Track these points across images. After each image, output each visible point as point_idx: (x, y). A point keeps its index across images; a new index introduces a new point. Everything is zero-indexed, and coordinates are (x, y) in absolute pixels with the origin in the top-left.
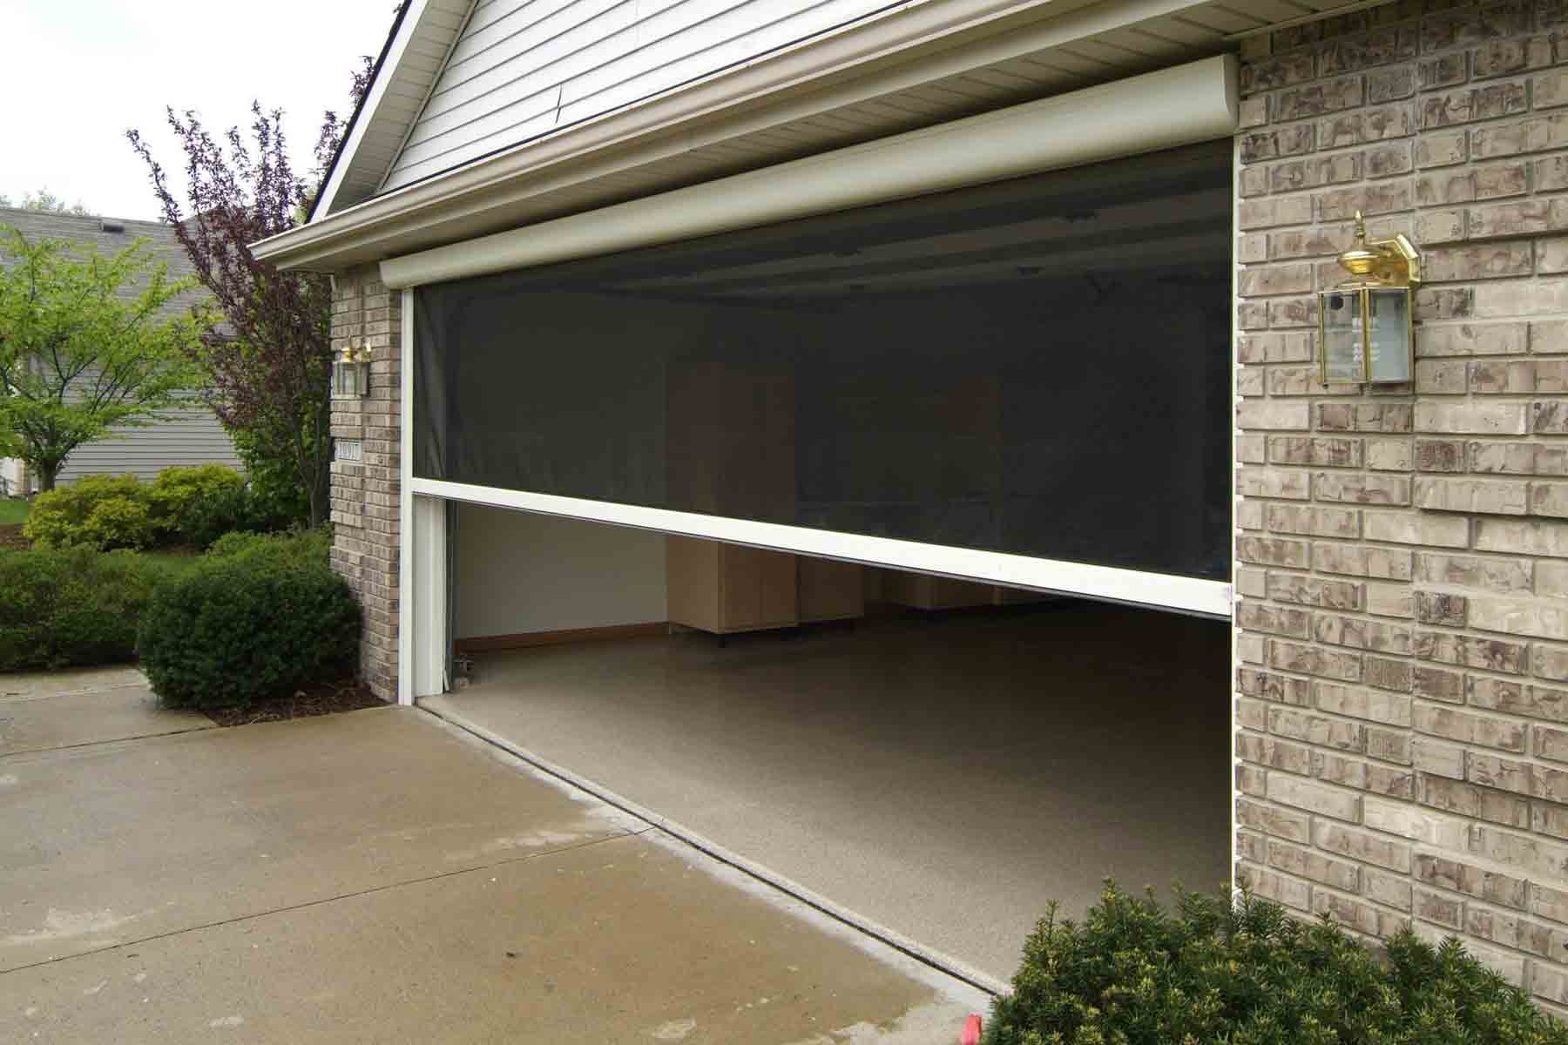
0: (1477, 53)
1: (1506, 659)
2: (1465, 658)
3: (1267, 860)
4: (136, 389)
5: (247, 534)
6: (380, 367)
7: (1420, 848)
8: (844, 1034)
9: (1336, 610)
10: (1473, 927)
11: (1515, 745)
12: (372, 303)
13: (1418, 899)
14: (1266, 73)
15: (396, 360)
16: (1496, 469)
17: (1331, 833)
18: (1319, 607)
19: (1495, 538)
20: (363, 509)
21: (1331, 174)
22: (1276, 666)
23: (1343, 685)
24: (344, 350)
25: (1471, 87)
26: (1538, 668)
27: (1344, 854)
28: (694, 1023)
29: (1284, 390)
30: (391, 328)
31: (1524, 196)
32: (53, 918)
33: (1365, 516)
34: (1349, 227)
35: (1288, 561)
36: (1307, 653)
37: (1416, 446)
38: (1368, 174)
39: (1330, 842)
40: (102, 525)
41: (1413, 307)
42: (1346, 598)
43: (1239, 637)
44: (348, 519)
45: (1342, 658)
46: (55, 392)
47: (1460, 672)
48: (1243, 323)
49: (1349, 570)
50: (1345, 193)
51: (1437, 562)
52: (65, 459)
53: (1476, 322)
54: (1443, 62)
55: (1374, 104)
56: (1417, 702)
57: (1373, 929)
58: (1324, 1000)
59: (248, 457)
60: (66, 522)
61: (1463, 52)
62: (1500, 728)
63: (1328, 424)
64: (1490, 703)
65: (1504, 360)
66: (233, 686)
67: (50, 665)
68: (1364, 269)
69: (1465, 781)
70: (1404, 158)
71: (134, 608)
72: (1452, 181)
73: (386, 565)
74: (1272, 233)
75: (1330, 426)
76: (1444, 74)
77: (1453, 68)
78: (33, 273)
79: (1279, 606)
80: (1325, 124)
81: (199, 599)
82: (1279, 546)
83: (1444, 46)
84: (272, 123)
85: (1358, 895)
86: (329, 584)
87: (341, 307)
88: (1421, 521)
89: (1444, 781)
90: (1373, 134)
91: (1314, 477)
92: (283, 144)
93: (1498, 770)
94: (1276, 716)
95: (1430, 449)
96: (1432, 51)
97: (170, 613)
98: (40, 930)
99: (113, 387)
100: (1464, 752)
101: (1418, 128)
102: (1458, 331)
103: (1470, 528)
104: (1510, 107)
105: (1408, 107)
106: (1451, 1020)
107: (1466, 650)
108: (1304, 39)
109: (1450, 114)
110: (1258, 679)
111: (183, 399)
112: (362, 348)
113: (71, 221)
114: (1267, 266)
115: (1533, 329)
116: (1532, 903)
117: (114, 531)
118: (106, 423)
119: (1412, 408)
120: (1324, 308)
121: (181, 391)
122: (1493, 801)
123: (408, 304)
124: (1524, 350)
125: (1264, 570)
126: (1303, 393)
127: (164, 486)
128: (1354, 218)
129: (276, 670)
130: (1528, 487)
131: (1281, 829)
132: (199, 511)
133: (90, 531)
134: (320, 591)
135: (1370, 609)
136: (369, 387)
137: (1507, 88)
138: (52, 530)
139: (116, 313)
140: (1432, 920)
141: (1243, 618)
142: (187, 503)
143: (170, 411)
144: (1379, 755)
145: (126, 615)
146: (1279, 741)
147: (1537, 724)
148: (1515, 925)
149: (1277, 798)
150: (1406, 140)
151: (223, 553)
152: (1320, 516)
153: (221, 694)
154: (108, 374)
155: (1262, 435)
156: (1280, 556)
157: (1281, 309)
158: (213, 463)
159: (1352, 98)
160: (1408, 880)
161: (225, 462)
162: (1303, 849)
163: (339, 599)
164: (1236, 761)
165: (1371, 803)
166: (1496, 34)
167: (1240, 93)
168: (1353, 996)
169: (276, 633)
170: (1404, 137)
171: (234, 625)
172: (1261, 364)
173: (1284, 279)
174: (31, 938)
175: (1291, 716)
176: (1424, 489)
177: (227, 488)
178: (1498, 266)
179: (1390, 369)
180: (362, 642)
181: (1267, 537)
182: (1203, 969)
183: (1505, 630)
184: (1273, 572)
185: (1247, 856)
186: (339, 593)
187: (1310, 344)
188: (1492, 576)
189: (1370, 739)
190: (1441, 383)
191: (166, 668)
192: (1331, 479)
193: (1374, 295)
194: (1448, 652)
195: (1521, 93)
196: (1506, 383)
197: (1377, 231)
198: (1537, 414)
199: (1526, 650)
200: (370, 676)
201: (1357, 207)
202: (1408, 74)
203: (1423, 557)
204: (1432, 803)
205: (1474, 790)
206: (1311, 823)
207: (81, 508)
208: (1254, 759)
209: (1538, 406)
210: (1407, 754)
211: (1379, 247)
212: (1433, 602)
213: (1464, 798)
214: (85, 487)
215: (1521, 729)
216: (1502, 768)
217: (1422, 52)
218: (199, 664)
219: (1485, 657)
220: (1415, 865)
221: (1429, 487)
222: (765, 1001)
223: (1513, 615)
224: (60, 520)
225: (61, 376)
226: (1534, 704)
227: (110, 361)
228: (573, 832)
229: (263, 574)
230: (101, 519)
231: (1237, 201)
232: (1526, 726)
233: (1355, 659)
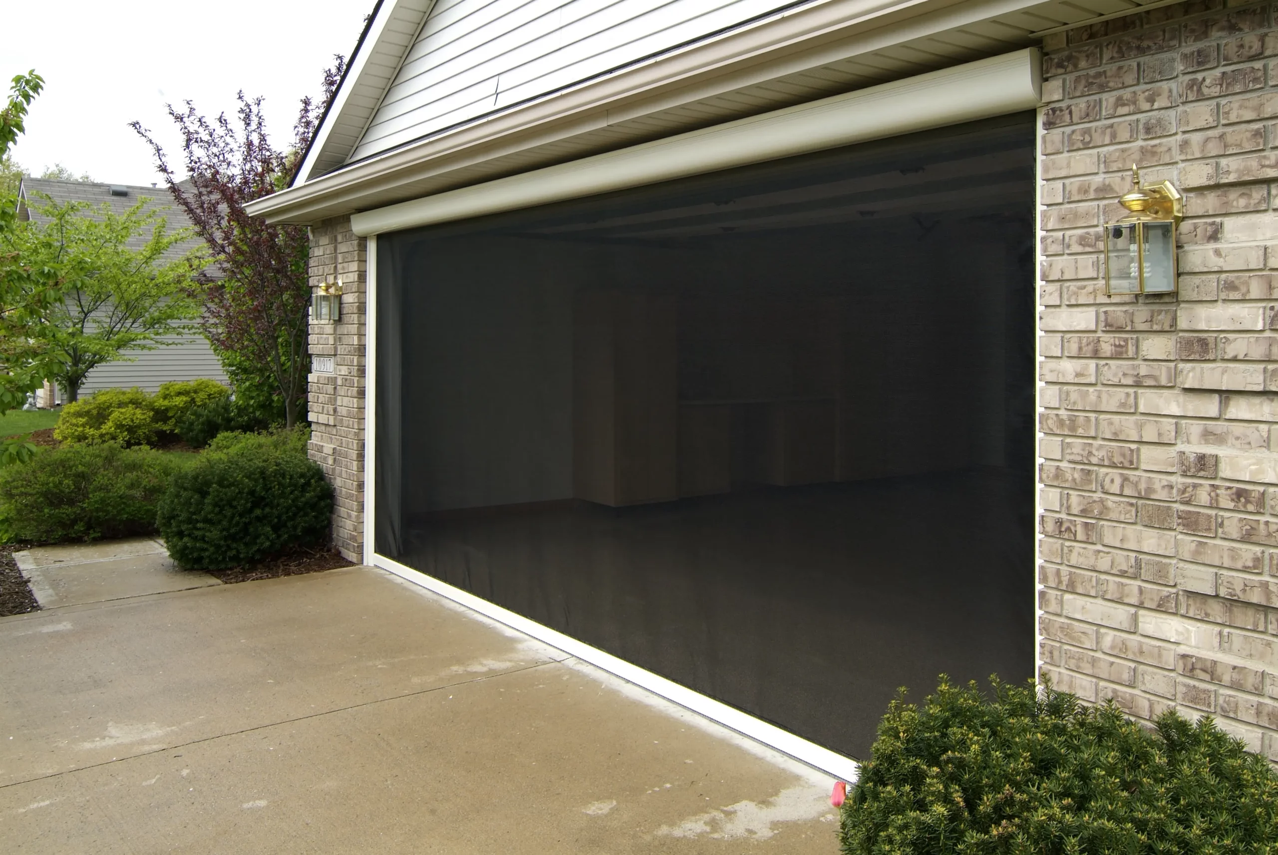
0: (1226, 45)
1: (1248, 501)
2: (1217, 501)
3: (1063, 663)
4: (141, 320)
5: (236, 433)
6: (349, 299)
7: (1183, 649)
8: (732, 810)
9: (1117, 467)
10: (1222, 709)
11: (1255, 567)
12: (342, 248)
13: (1181, 689)
14: (1063, 61)
15: (362, 292)
16: (1241, 357)
17: (1113, 641)
18: (1104, 466)
19: (1239, 409)
20: (335, 410)
21: (1114, 136)
22: (1071, 513)
23: (1122, 525)
24: (320, 285)
25: (1222, 69)
26: (1272, 507)
27: (1123, 656)
28: (614, 803)
29: (1077, 300)
30: (359, 267)
31: (1263, 150)
32: (113, 730)
33: (1139, 395)
34: (1126, 175)
35: (1080, 431)
36: (1095, 502)
37: (1178, 340)
38: (1142, 135)
39: (1113, 647)
40: (115, 429)
41: (1176, 235)
42: (1124, 458)
43: (1042, 491)
44: (323, 419)
45: (1122, 505)
46: (77, 323)
47: (1213, 512)
48: (1045, 250)
49: (1128, 436)
50: (1123, 151)
51: (1195, 428)
52: (86, 377)
53: (1225, 246)
54: (1199, 52)
55: (1146, 83)
56: (1180, 537)
57: (1146, 714)
58: (1110, 759)
59: (233, 373)
60: (88, 427)
61: (1214, 44)
62: (1243, 554)
63: (1111, 326)
64: (1235, 535)
65: (1247, 274)
66: (234, 552)
67: (86, 538)
68: (1139, 208)
69: (1217, 596)
70: (1170, 123)
71: (153, 492)
72: (1207, 140)
73: (354, 454)
74: (1067, 181)
75: (1112, 328)
76: (1201, 60)
77: (1207, 56)
78: (61, 229)
79: (1072, 466)
80: (1108, 99)
81: (208, 484)
82: (1073, 420)
83: (1201, 40)
84: (255, 109)
85: (1134, 687)
86: (309, 470)
87: (317, 252)
88: (1182, 398)
89: (1200, 597)
90: (1146, 106)
91: (1100, 366)
92: (263, 124)
93: (1242, 586)
94: (1071, 551)
95: (1189, 343)
96: (1191, 43)
97: (184, 494)
98: (104, 738)
99: (124, 319)
100: (1216, 574)
101: (1182, 101)
102: (1211, 253)
103: (1221, 402)
104: (1251, 85)
105: (1173, 85)
106: (1205, 772)
107: (1217, 495)
108: (1092, 36)
109: (1205, 91)
110: (1056, 523)
111: (179, 327)
112: (335, 284)
113: (87, 188)
114: (1063, 207)
115: (1269, 250)
116: (1269, 689)
117: (126, 433)
118: (119, 347)
119: (1176, 311)
120: (1108, 237)
121: (179, 321)
122: (1237, 611)
123: (372, 248)
124: (1261, 266)
125: (1061, 439)
126: (1092, 302)
127: (165, 397)
128: (1131, 169)
129: (268, 538)
130: (1265, 370)
131: (1073, 638)
132: (192, 417)
133: (107, 433)
134: (302, 475)
135: (1143, 466)
136: (340, 314)
137: (1248, 70)
138: (76, 433)
139: (127, 260)
140: (1190, 705)
141: (1044, 476)
142: (183, 410)
143: (171, 337)
144: (1150, 578)
145: (145, 498)
146: (1073, 570)
147: (1272, 550)
148: (1255, 706)
149: (1070, 615)
150: (1171, 110)
151: (219, 448)
152: (1104, 397)
153: (224, 558)
154: (119, 309)
155: (1060, 335)
156: (1073, 428)
157: (1074, 239)
158: (204, 379)
159: (1129, 79)
160: (1172, 674)
161: (214, 378)
162: (1092, 653)
163: (316, 482)
164: (1039, 587)
165: (1143, 616)
166: (1240, 30)
167: (1042, 77)
168: (1131, 758)
169: (267, 510)
170: (1171, 107)
171: (235, 503)
172: (1059, 281)
173: (1076, 215)
174: (98, 744)
175: (1082, 551)
176: (1185, 373)
177: (214, 398)
178: (1242, 202)
179: (1159, 282)
180: (335, 516)
181: (1063, 413)
182: (1017, 739)
183: (1247, 479)
184: (1068, 440)
185: (1048, 660)
186: (316, 478)
187: (1096, 265)
188: (1237, 438)
189: (1143, 565)
190: (1198, 293)
191: (181, 539)
192: (1113, 367)
193: (1146, 226)
194: (1203, 497)
195: (1260, 74)
196: (1248, 291)
197: (1148, 179)
198: (1272, 315)
199: (1263, 494)
200: (340, 544)
201: (1134, 161)
202: (1173, 60)
203: (1184, 425)
204: (1191, 614)
205: (1224, 603)
206: (1097, 632)
207: (99, 416)
208: (1054, 586)
209: (1272, 308)
210: (1171, 576)
211: (1150, 190)
212: (1192, 459)
213: (1216, 610)
214: (102, 399)
215: (1259, 555)
216: (1246, 585)
217: (1184, 44)
218: (207, 534)
219: (1232, 500)
220: (1178, 663)
221: (1189, 371)
222: (668, 785)
223: (1253, 467)
224: (83, 425)
225: (83, 311)
226: (1269, 535)
227: (122, 298)
228: (510, 661)
229: (258, 463)
230: (116, 424)
231: (1040, 157)
232: (1263, 552)
233: (1132, 505)
